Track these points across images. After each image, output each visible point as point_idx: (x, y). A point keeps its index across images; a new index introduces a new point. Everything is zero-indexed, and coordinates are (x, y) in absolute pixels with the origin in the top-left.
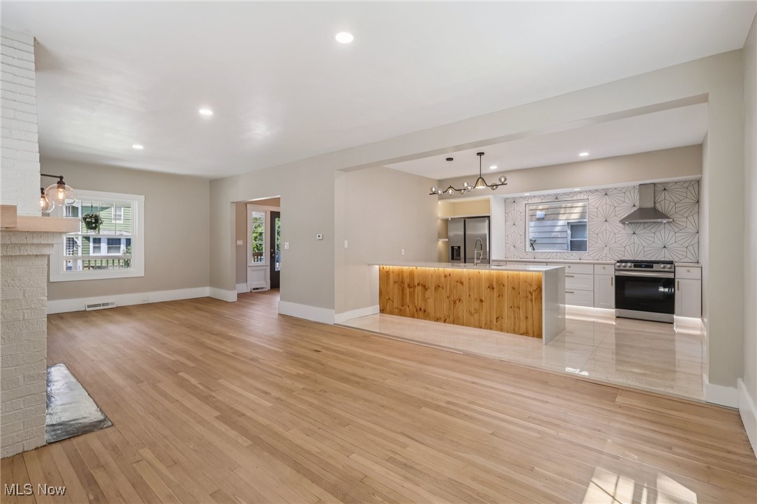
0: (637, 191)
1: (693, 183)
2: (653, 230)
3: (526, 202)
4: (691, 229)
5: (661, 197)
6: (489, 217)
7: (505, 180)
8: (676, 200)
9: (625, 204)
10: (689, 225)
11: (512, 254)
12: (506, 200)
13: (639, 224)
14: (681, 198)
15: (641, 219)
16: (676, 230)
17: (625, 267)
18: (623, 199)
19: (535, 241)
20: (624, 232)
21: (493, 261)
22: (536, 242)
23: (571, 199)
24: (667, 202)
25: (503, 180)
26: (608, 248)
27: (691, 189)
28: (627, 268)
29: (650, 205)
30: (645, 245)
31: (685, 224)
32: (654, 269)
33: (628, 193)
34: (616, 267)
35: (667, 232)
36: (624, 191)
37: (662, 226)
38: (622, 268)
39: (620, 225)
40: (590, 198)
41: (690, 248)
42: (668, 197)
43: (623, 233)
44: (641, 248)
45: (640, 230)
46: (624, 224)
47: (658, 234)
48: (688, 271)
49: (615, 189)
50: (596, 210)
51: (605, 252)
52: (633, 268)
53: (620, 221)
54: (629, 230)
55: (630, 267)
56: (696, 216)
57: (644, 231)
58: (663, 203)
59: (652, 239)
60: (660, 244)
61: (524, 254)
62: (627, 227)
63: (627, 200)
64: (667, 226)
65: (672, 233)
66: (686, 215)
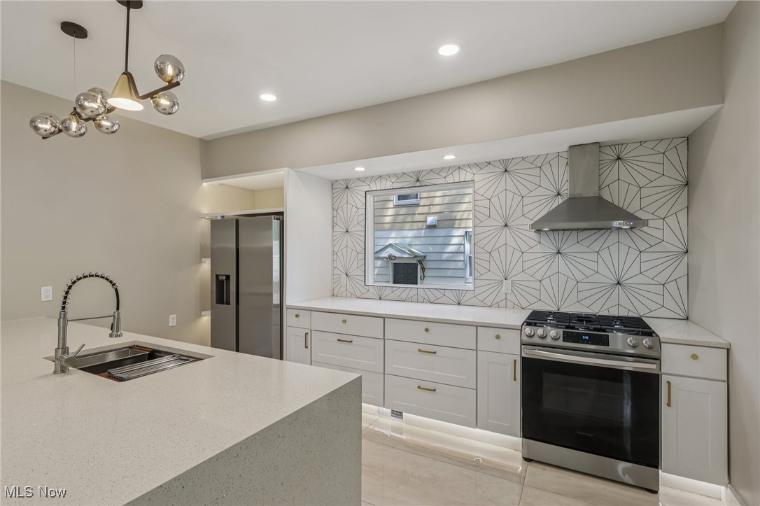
0: (563, 162)
1: (677, 141)
2: (596, 247)
3: (367, 188)
4: (673, 243)
5: (611, 174)
6: (282, 214)
7: (179, 71)
8: (642, 182)
9: (541, 191)
10: (669, 236)
11: (343, 289)
12: (333, 184)
13: (567, 233)
14: (652, 176)
15: (570, 220)
16: (643, 246)
17: (543, 337)
18: (537, 180)
19: (425, 257)
20: (539, 248)
21: (289, 308)
22: (427, 258)
23: (443, 181)
24: (623, 186)
25: (170, 71)
26: (509, 281)
27: (672, 155)
28: (549, 341)
29: (591, 192)
30: (580, 277)
31: (659, 234)
32: (611, 348)
33: (546, 168)
34: (525, 338)
35: (624, 249)
36: (539, 163)
37: (613, 237)
38: (536, 340)
39: (532, 234)
40: (477, 178)
41: (671, 287)
42: (624, 175)
43: (537, 250)
44: (572, 283)
45: (571, 246)
46: (539, 231)
47: (604, 253)
48: (695, 357)
49: (523, 159)
50: (486, 203)
51: (504, 290)
52: (560, 343)
53: (533, 226)
54: (548, 245)
55: (555, 339)
56: (683, 216)
57: (577, 248)
58: (614, 187)
59: (594, 266)
60: (607, 276)
61: (364, 291)
62: (544, 240)
63: (545, 183)
64: (624, 237)
65: (634, 253)
66: (662, 213)
